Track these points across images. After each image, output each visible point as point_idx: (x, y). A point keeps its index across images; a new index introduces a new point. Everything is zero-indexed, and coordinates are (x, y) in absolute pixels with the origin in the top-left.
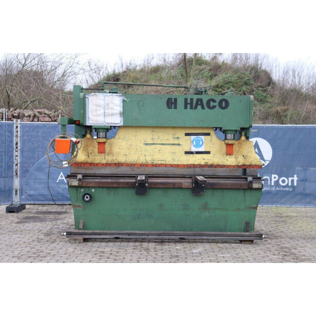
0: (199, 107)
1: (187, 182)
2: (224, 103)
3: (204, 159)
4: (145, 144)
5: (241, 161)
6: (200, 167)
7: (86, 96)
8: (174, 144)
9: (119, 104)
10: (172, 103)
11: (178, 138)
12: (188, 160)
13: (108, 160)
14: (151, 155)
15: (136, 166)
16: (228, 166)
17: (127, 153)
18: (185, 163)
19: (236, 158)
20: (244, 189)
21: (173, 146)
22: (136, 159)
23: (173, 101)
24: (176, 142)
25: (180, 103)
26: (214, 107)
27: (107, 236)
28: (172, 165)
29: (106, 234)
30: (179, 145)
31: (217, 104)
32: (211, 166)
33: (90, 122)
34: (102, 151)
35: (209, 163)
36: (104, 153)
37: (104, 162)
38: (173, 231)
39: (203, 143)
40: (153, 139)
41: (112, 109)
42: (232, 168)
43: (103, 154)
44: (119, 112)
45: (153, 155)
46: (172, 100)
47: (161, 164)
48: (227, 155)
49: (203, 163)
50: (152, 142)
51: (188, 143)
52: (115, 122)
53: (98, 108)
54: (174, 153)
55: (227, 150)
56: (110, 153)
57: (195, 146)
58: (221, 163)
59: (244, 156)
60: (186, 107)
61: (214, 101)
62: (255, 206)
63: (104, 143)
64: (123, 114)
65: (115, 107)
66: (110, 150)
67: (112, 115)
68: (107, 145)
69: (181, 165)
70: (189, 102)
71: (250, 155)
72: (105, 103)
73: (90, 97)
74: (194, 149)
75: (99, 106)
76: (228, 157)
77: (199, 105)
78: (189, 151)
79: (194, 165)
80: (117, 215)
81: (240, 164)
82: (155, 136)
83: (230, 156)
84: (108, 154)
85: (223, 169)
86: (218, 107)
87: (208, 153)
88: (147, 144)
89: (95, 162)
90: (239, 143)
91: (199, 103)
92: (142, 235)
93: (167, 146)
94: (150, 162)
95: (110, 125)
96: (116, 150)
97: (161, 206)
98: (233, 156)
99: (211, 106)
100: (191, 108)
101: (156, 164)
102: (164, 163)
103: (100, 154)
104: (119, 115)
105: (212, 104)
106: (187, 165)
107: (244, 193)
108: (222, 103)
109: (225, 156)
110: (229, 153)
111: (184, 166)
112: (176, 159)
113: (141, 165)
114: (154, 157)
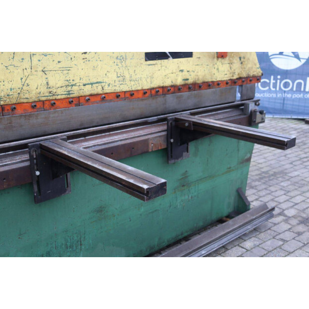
1: (153, 134)
3: (182, 71)
5: (237, 70)
6: (174, 92)
12: (152, 77)
14: (62, 70)
15: (19, 111)
18: (146, 85)
19: (231, 64)
22: (17, 84)
28: (118, 96)
32: (194, 86)
35: (191, 81)
42: (223, 87)
45: (68, 69)
47: (91, 95)
48: (218, 57)
49: (179, 80)
59: (240, 59)
79: (163, 87)
81: (235, 77)
83: (223, 60)
85: (211, 91)
94: (61, 94)
97: (100, 210)
102: (98, 90)
106: (151, 89)
109: (216, 59)
111: (145, 92)
112: (127, 77)
113: (34, 107)
114: (71, 77)
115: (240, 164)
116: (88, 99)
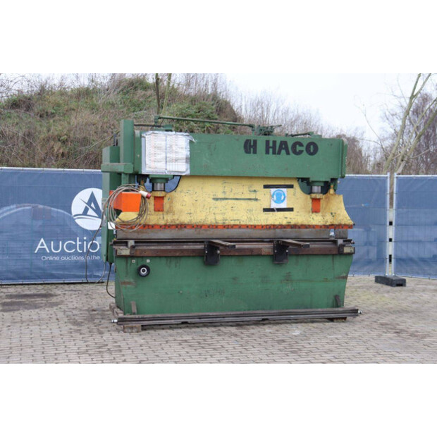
0: (283, 152)
1: (266, 248)
2: (312, 147)
3: (286, 218)
4: (214, 199)
5: (329, 220)
6: (281, 228)
7: (143, 135)
8: (250, 199)
9: (184, 146)
10: (251, 146)
11: (255, 191)
12: (267, 220)
13: (167, 220)
14: (222, 214)
15: (203, 228)
16: (314, 227)
17: (192, 211)
18: (264, 223)
19: (323, 216)
20: (333, 255)
21: (249, 202)
22: (204, 218)
23: (252, 144)
24: (253, 196)
25: (261, 146)
26: (301, 152)
27: (173, 321)
28: (247, 227)
29: (170, 318)
30: (256, 200)
31: (303, 148)
32: (295, 226)
33: (147, 169)
34: (159, 209)
35: (293, 223)
36: (162, 211)
37: (162, 222)
38: (249, 310)
39: (285, 198)
40: (224, 192)
41: (176, 152)
42: (318, 229)
43: (161, 213)
44: (185, 157)
45: (225, 214)
46: (250, 143)
48: (313, 212)
49: (284, 222)
50: (223, 197)
51: (267, 197)
52: (179, 170)
53: (158, 152)
54: (250, 211)
55: (313, 206)
56: (170, 211)
57: (275, 202)
58: (306, 223)
59: (332, 214)
60: (267, 152)
61: (301, 145)
62: (344, 275)
63: (162, 198)
64: (191, 160)
65: (180, 150)
66: (170, 207)
67: (176, 160)
68: (166, 200)
69: (258, 226)
70: (271, 145)
71: (339, 212)
72: (166, 144)
73: (147, 137)
74: (274, 206)
75: (159, 148)
76: (314, 215)
77: (284, 149)
78: (268, 207)
79: (274, 225)
80: (179, 292)
81: (328, 224)
82: (226, 188)
83: (317, 214)
84: (168, 213)
85: (308, 230)
86: (305, 153)
87: (291, 210)
88: (217, 199)
89: (151, 224)
90: (326, 198)
91: (284, 146)
92: (217, 317)
93: (242, 202)
94: (221, 223)
95: (172, 174)
96: (177, 206)
97: (234, 279)
98: (320, 214)
99: (298, 151)
100: (274, 153)
101: (228, 225)
102: (237, 223)
103: (157, 213)
104: (185, 161)
105: (299, 148)
106: (266, 226)
107: (333, 262)
108: (310, 147)
109: (311, 213)
110: (315, 210)
111: (262, 226)
112: (253, 218)
113: (209, 227)
114: (225, 216)
115: (336, 278)
116: (233, 226)
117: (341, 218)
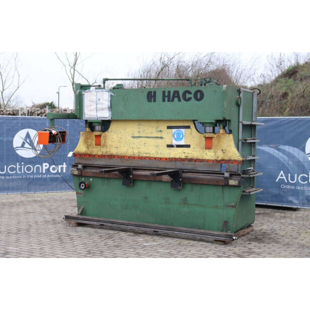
0: (176, 99)
2: (199, 94)
3: (184, 153)
4: (132, 137)
5: (220, 156)
6: (181, 161)
7: (83, 93)
8: (157, 137)
9: (107, 99)
10: (152, 97)
11: (161, 131)
12: (170, 154)
13: (103, 152)
14: (137, 148)
15: (125, 158)
16: (208, 161)
17: (118, 146)
18: (167, 156)
19: (215, 152)
20: (223, 186)
21: (156, 140)
22: (125, 151)
23: (153, 94)
24: (159, 135)
25: (159, 96)
26: (190, 99)
28: (155, 159)
29: (94, 221)
30: (162, 138)
31: (192, 96)
32: (191, 160)
33: (86, 116)
34: (98, 144)
35: (189, 157)
36: (100, 145)
37: (100, 153)
38: (155, 223)
39: (183, 136)
40: (139, 132)
41: (102, 104)
42: (211, 163)
43: (99, 147)
44: (107, 106)
45: (139, 148)
46: (151, 94)
47: (146, 157)
48: (206, 149)
49: (183, 156)
50: (138, 136)
51: (170, 136)
52: (105, 116)
53: (92, 104)
54: (158, 146)
55: (206, 143)
56: (104, 146)
57: (175, 139)
58: (200, 158)
59: (222, 150)
60: (164, 100)
61: (190, 93)
62: (234, 204)
63: (100, 136)
64: (111, 108)
65: (104, 102)
66: (105, 142)
67: (102, 109)
68: (102, 138)
69: (163, 158)
70: (166, 94)
71: (229, 149)
72: (96, 98)
73: (85, 94)
74: (175, 143)
75: (92, 101)
76: (207, 151)
77: (176, 97)
78: (170, 144)
79: (175, 158)
80: (109, 204)
81: (219, 159)
82: (141, 129)
83: (210, 150)
84: (103, 146)
85: (202, 163)
86: (193, 99)
87: (188, 146)
88: (134, 137)
89: (93, 154)
90: (217, 137)
91: (176, 95)
92: (122, 224)
93: (151, 139)
94: (136, 155)
95: (101, 119)
96: (109, 142)
97: (146, 198)
98: (212, 150)
99: (187, 98)
100: (169, 101)
101: (142, 157)
102: (148, 155)
103: (97, 146)
104: (108, 109)
105: (188, 96)
106: (169, 158)
107: (223, 190)
108: (197, 94)
109: (204, 150)
110: (208, 147)
111: (166, 159)
112: (159, 152)
113: (129, 158)
114: (140, 150)
115: (226, 206)
116: (145, 158)
117: (231, 154)
